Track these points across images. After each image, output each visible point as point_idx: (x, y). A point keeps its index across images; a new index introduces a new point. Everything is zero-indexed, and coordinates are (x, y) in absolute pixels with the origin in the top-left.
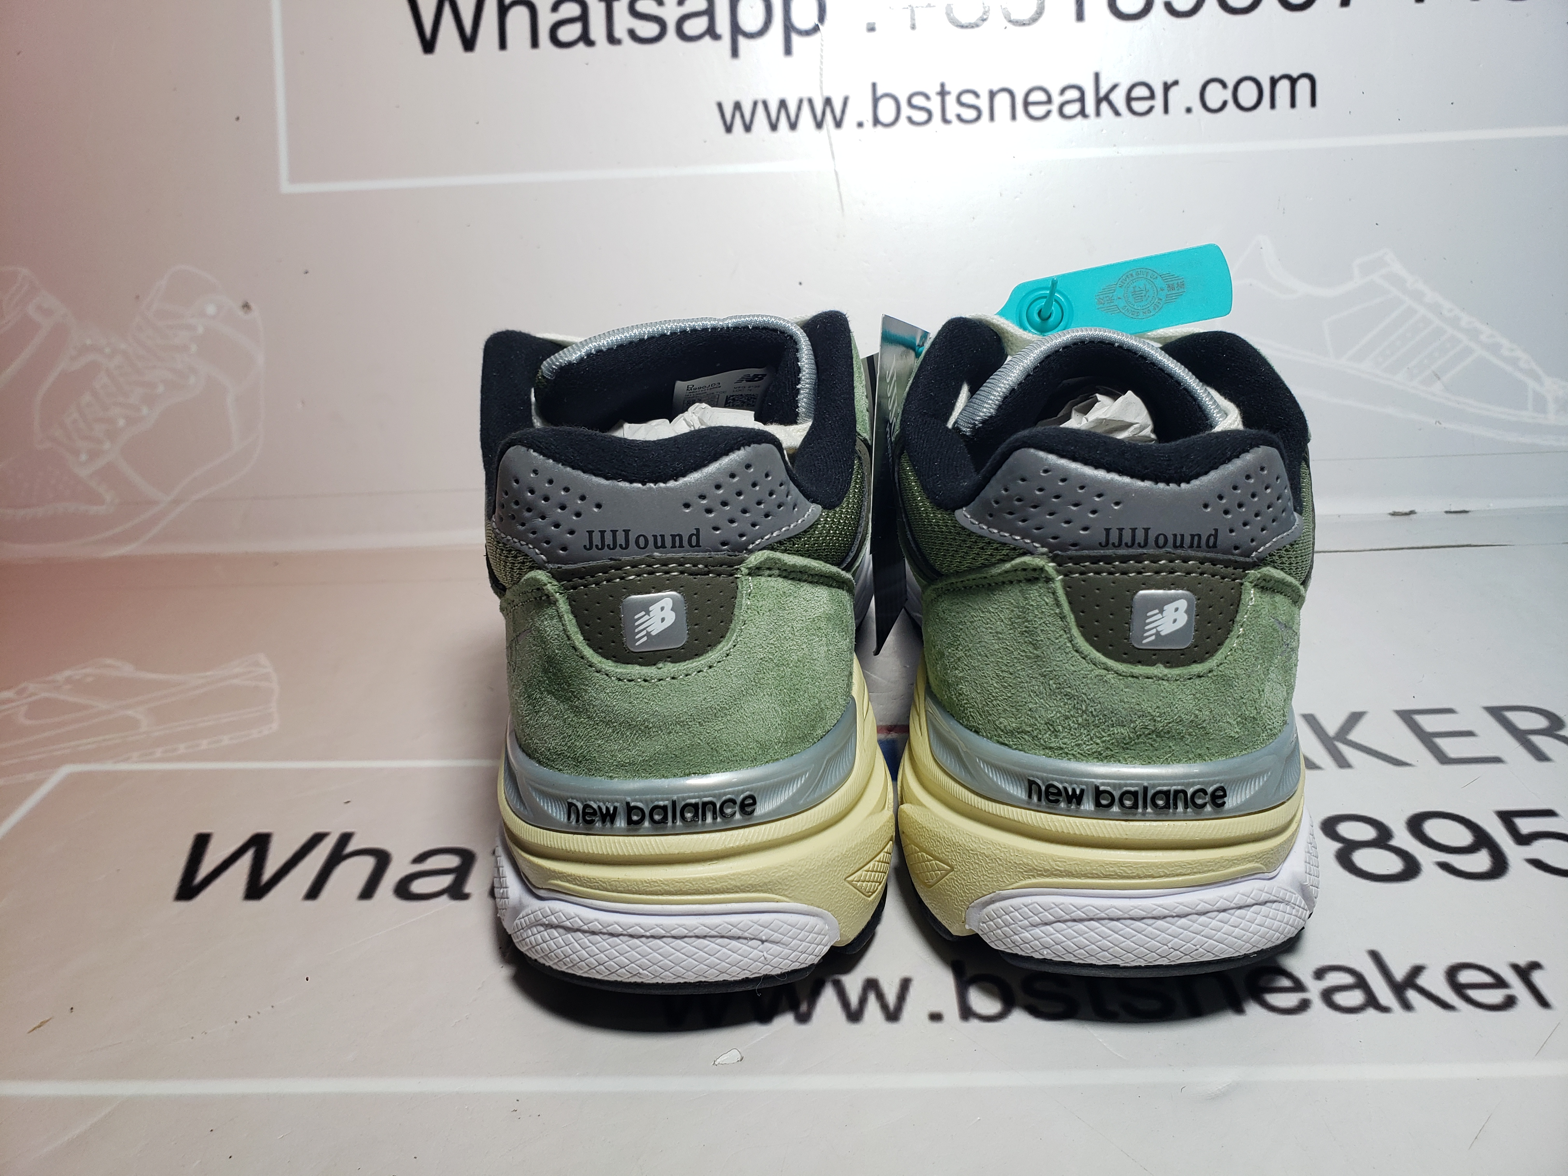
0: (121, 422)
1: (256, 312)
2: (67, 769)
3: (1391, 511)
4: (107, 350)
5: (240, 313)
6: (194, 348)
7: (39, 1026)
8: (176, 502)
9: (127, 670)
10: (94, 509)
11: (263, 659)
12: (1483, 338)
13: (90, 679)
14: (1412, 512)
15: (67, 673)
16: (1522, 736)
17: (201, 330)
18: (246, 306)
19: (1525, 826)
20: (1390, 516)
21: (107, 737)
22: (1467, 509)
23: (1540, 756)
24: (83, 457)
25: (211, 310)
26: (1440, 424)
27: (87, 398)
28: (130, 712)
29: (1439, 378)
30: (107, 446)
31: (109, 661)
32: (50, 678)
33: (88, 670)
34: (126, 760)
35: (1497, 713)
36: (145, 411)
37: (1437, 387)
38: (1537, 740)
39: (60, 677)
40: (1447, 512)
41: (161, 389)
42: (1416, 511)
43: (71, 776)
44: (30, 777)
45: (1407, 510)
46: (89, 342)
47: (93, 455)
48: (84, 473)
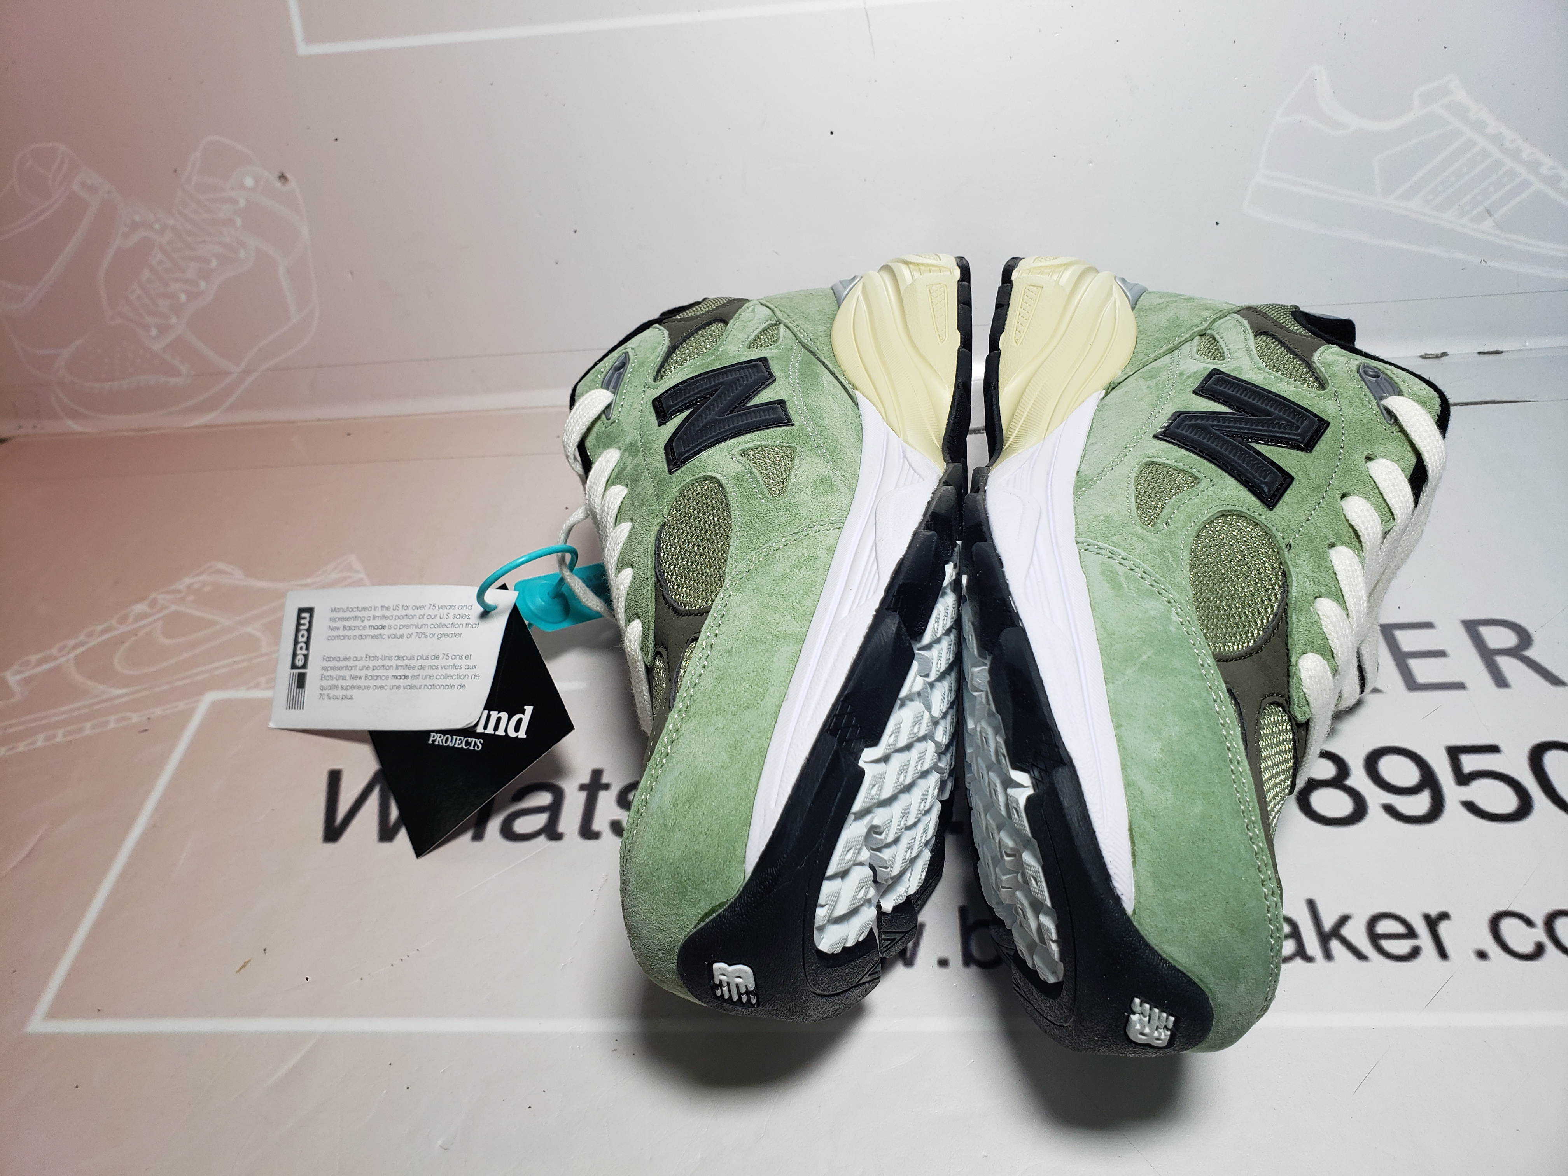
0: (183, 297)
1: (293, 184)
2: (210, 697)
3: (1423, 354)
4: (157, 226)
5: (278, 184)
6: (239, 222)
7: (244, 966)
8: (247, 372)
9: (237, 577)
10: (172, 381)
11: (353, 560)
12: (1544, 170)
13: (207, 589)
14: (1444, 354)
15: (188, 581)
16: (1488, 656)
17: (242, 203)
18: (283, 177)
19: (1469, 763)
20: (1421, 359)
21: (235, 659)
22: (1501, 350)
23: (1501, 682)
24: (154, 332)
25: (249, 182)
26: (1486, 262)
27: (146, 274)
28: (249, 629)
29: (1491, 215)
30: (174, 320)
31: (220, 566)
32: (173, 587)
33: (203, 578)
34: (257, 686)
35: (1472, 627)
36: (203, 285)
37: (1488, 224)
38: (1503, 662)
39: (182, 585)
40: (1479, 353)
41: (214, 263)
42: (1449, 353)
43: (214, 704)
44: (181, 705)
45: (1439, 352)
46: (137, 218)
47: (164, 329)
48: (157, 347)
